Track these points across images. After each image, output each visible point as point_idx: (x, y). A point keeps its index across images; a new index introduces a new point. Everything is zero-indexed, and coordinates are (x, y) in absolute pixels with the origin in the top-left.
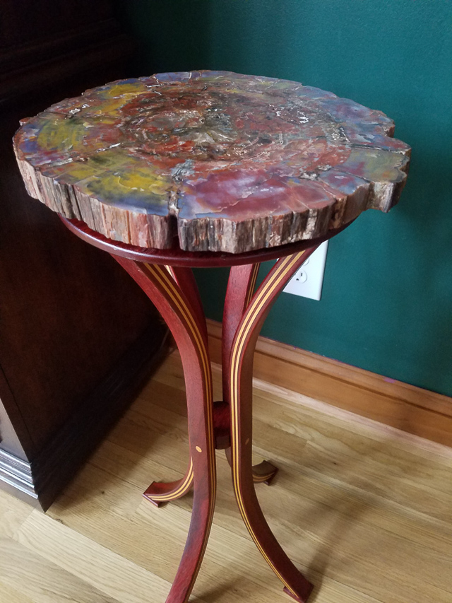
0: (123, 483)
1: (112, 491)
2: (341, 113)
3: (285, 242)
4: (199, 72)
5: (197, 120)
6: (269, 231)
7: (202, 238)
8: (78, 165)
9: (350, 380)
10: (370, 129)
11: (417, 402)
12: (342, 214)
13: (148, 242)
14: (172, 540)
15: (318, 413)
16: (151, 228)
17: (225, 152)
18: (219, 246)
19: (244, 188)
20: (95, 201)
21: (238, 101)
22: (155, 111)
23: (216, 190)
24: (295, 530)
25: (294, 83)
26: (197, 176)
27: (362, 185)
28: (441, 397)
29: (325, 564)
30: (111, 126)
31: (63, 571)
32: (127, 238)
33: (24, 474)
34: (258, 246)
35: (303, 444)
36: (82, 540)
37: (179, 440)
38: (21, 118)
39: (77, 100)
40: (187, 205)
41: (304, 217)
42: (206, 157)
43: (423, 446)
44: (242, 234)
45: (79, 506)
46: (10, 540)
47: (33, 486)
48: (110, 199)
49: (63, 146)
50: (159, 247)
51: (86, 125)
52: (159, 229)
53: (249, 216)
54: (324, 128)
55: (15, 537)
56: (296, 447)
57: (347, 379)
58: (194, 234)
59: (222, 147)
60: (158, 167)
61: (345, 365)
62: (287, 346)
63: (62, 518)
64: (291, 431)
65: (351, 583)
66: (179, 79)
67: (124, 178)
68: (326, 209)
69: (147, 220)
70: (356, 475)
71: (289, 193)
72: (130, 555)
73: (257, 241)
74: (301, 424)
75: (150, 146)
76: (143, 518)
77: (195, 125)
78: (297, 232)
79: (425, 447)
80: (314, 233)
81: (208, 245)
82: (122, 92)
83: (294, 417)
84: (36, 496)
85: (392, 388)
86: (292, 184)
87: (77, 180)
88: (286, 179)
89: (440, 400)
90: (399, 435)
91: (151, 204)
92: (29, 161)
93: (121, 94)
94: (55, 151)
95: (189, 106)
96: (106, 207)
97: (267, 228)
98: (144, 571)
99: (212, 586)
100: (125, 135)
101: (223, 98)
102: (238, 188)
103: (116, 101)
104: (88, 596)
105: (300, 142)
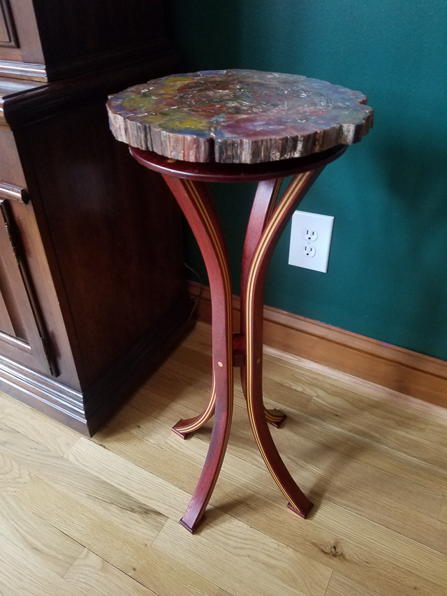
0: (156, 420)
1: (146, 426)
2: (331, 92)
3: (282, 158)
4: (231, 70)
5: (229, 95)
6: (272, 148)
7: (230, 153)
8: (151, 116)
9: (353, 345)
10: (349, 100)
11: (410, 363)
12: (321, 142)
13: (196, 157)
14: (195, 464)
15: (324, 376)
16: (198, 148)
17: (247, 110)
18: (240, 159)
19: (259, 126)
20: (164, 133)
21: (258, 86)
22: (200, 91)
23: (239, 127)
24: (299, 463)
25: (301, 77)
26: (228, 121)
27: (334, 125)
28: (432, 359)
29: (324, 491)
30: (170, 98)
31: (104, 482)
32: (182, 156)
33: (77, 402)
34: (265, 159)
35: (309, 399)
36: (121, 460)
37: (204, 390)
38: (110, 94)
39: (145, 85)
40: (221, 133)
41: (295, 140)
42: (234, 112)
43: (416, 405)
44: (255, 150)
45: (119, 436)
46: (62, 458)
47: (83, 412)
48: (173, 131)
49: (140, 108)
50: (202, 161)
51: (153, 97)
52: (203, 148)
53: (260, 138)
54: (316, 99)
55: (65, 456)
56: (304, 401)
57: (349, 344)
58: (224, 150)
59: (245, 108)
60: (203, 117)
61: (348, 332)
62: (298, 316)
63: (104, 444)
64: (299, 389)
65: (346, 505)
66: (217, 74)
67: (181, 122)
68: (309, 136)
69: (196, 142)
70: (355, 425)
71: (286, 129)
72: (160, 474)
73: (265, 155)
74: (308, 384)
75: (197, 108)
76: (171, 446)
77: (227, 98)
78: (291, 152)
79: (419, 406)
80: (302, 153)
81: (233, 159)
82: (176, 81)
83: (303, 379)
84: (85, 421)
85: (389, 351)
86: (289, 125)
87: (152, 123)
88: (285, 122)
89: (431, 361)
90: (396, 396)
91: (199, 133)
92: (119, 114)
93: (176, 82)
94: (136, 110)
95: (224, 88)
96: (171, 135)
97: (271, 147)
98: (171, 486)
99: (227, 500)
100: (181, 102)
101: (248, 84)
102: (255, 126)
103: (172, 86)
104: (125, 501)
105: (299, 106)
